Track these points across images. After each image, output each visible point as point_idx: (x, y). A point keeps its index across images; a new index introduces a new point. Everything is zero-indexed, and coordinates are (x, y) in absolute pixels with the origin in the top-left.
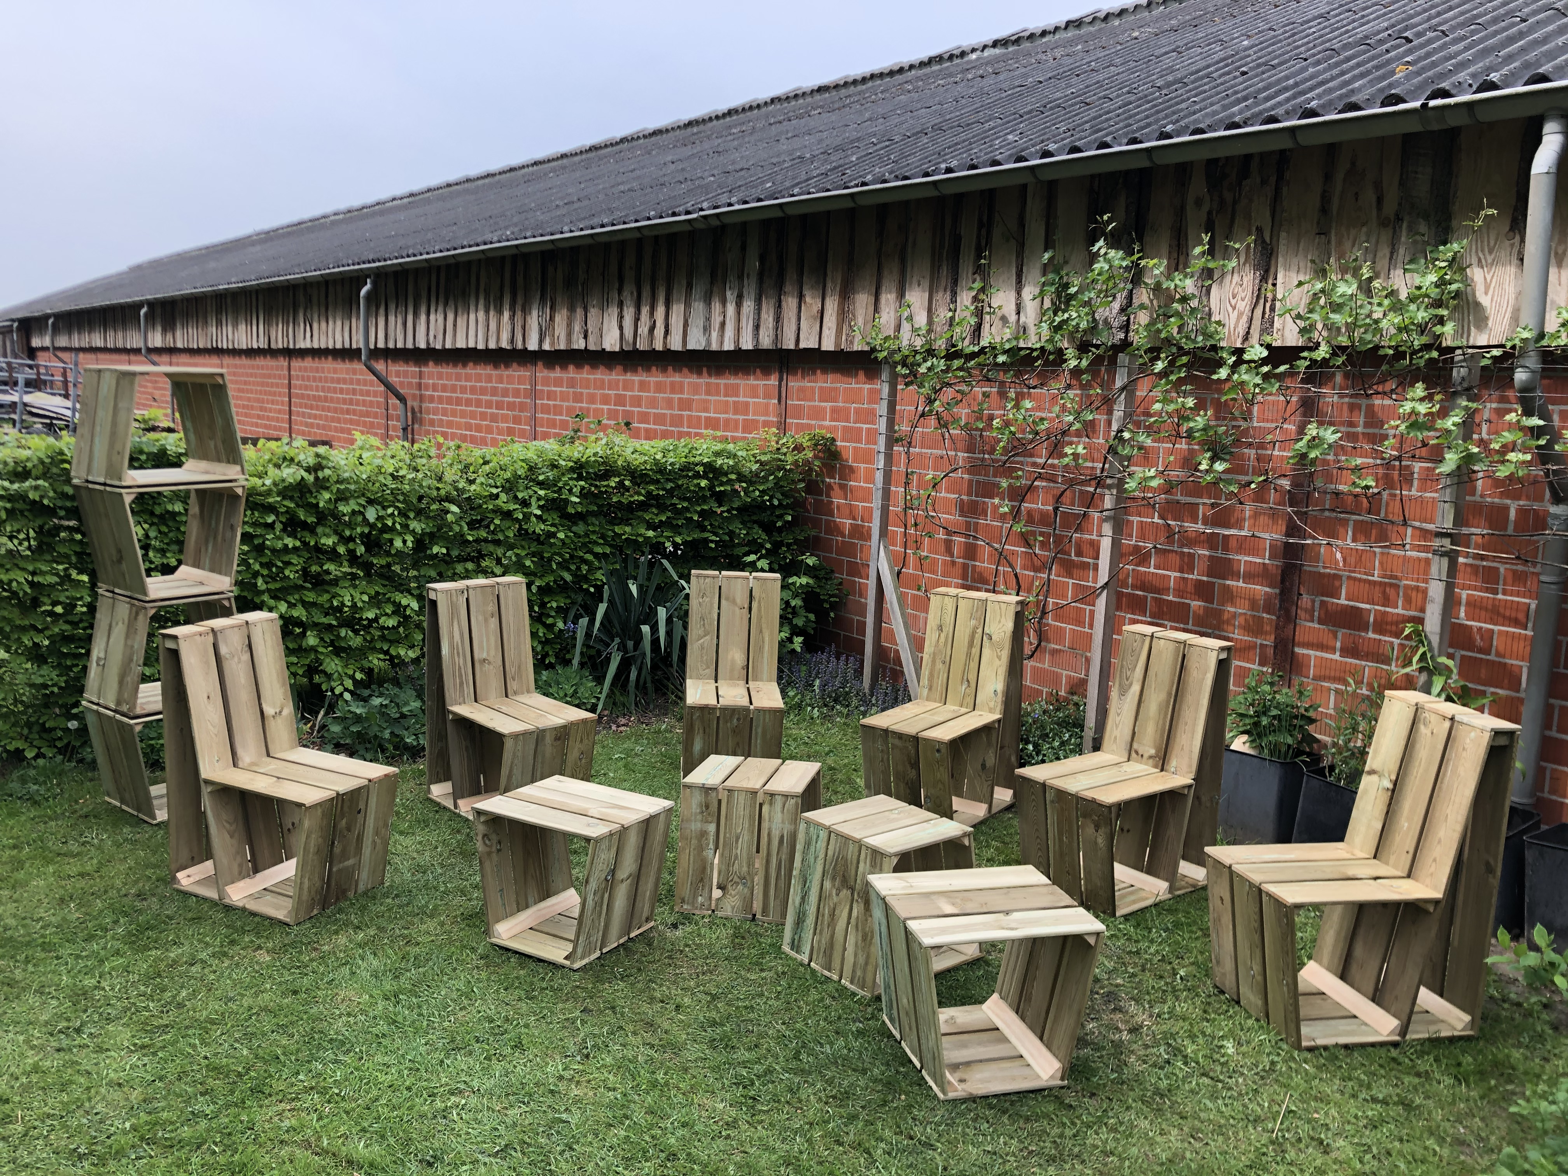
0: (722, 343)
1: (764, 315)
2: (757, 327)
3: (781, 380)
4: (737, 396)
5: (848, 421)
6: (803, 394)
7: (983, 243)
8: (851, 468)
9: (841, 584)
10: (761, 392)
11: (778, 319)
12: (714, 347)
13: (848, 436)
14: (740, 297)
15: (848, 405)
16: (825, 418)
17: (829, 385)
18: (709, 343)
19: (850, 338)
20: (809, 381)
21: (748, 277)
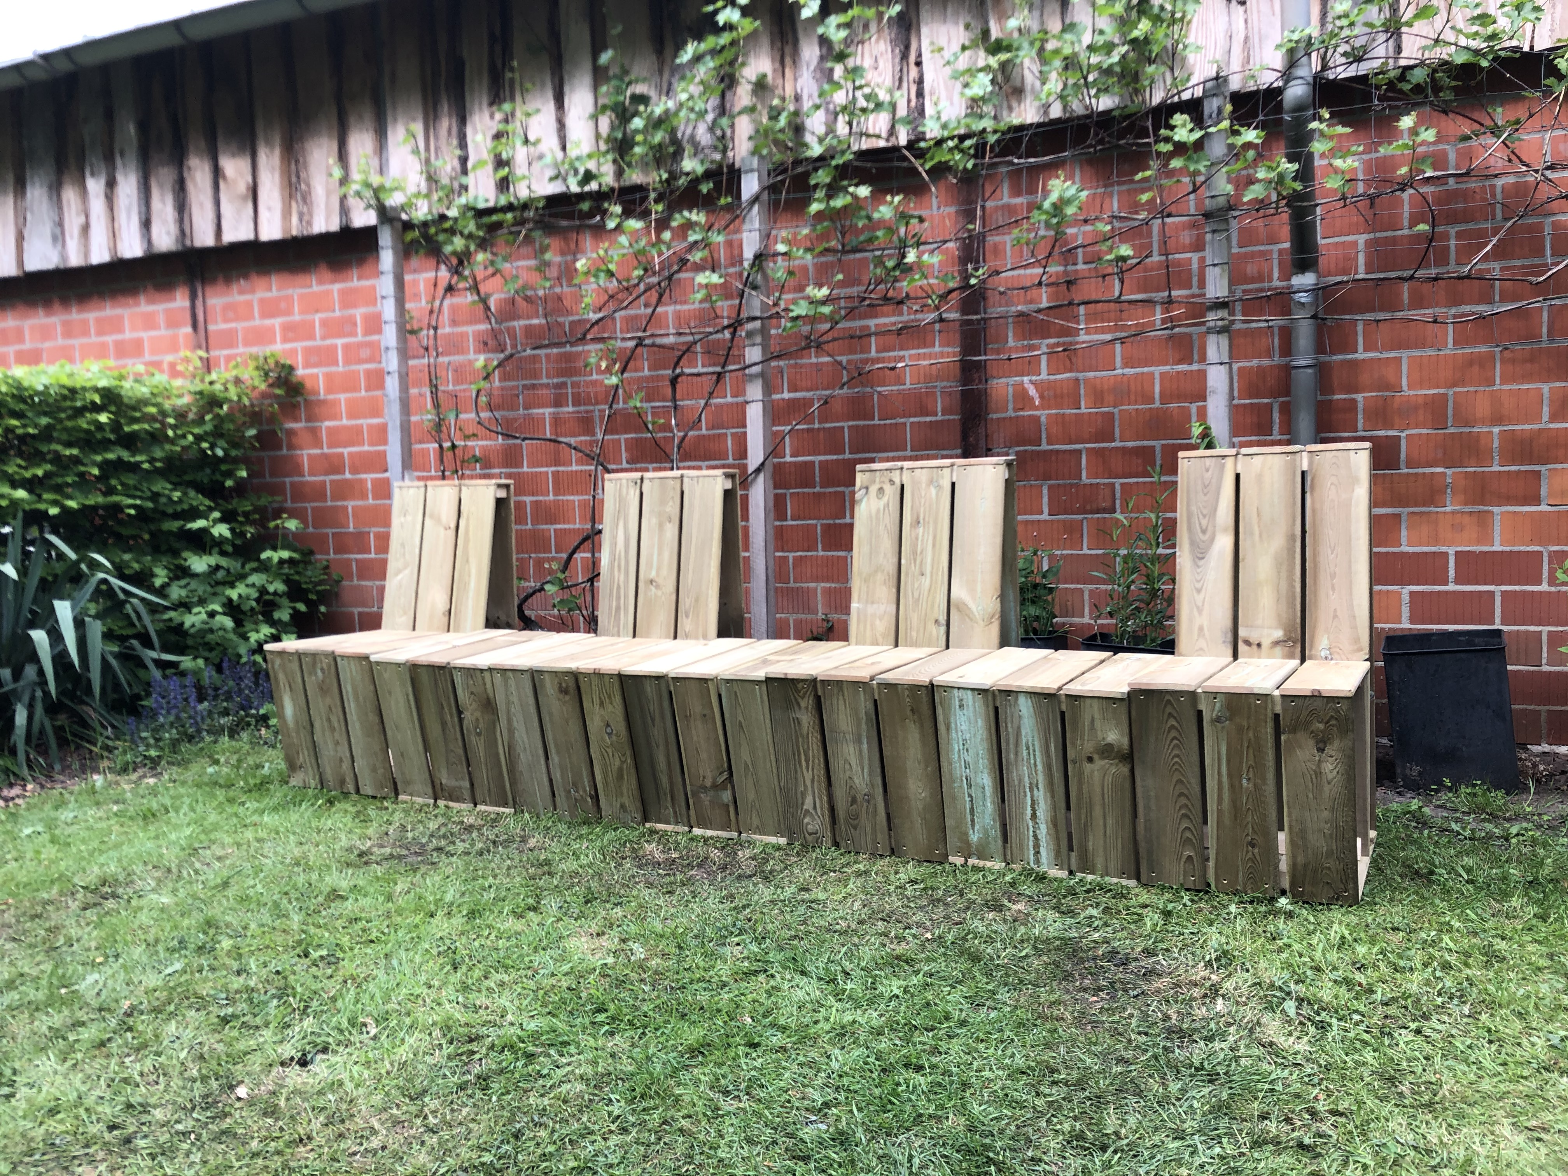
0: (87, 254)
1: (156, 204)
2: (146, 224)
3: (193, 298)
4: (121, 330)
5: (312, 337)
6: (233, 312)
7: (499, 63)
8: (324, 402)
9: (327, 567)
10: (161, 320)
11: (182, 207)
12: (75, 260)
13: (314, 359)
14: (111, 184)
15: (308, 317)
16: (273, 341)
17: (274, 293)
18: (64, 257)
19: (306, 218)
20: (241, 292)
21: (122, 154)
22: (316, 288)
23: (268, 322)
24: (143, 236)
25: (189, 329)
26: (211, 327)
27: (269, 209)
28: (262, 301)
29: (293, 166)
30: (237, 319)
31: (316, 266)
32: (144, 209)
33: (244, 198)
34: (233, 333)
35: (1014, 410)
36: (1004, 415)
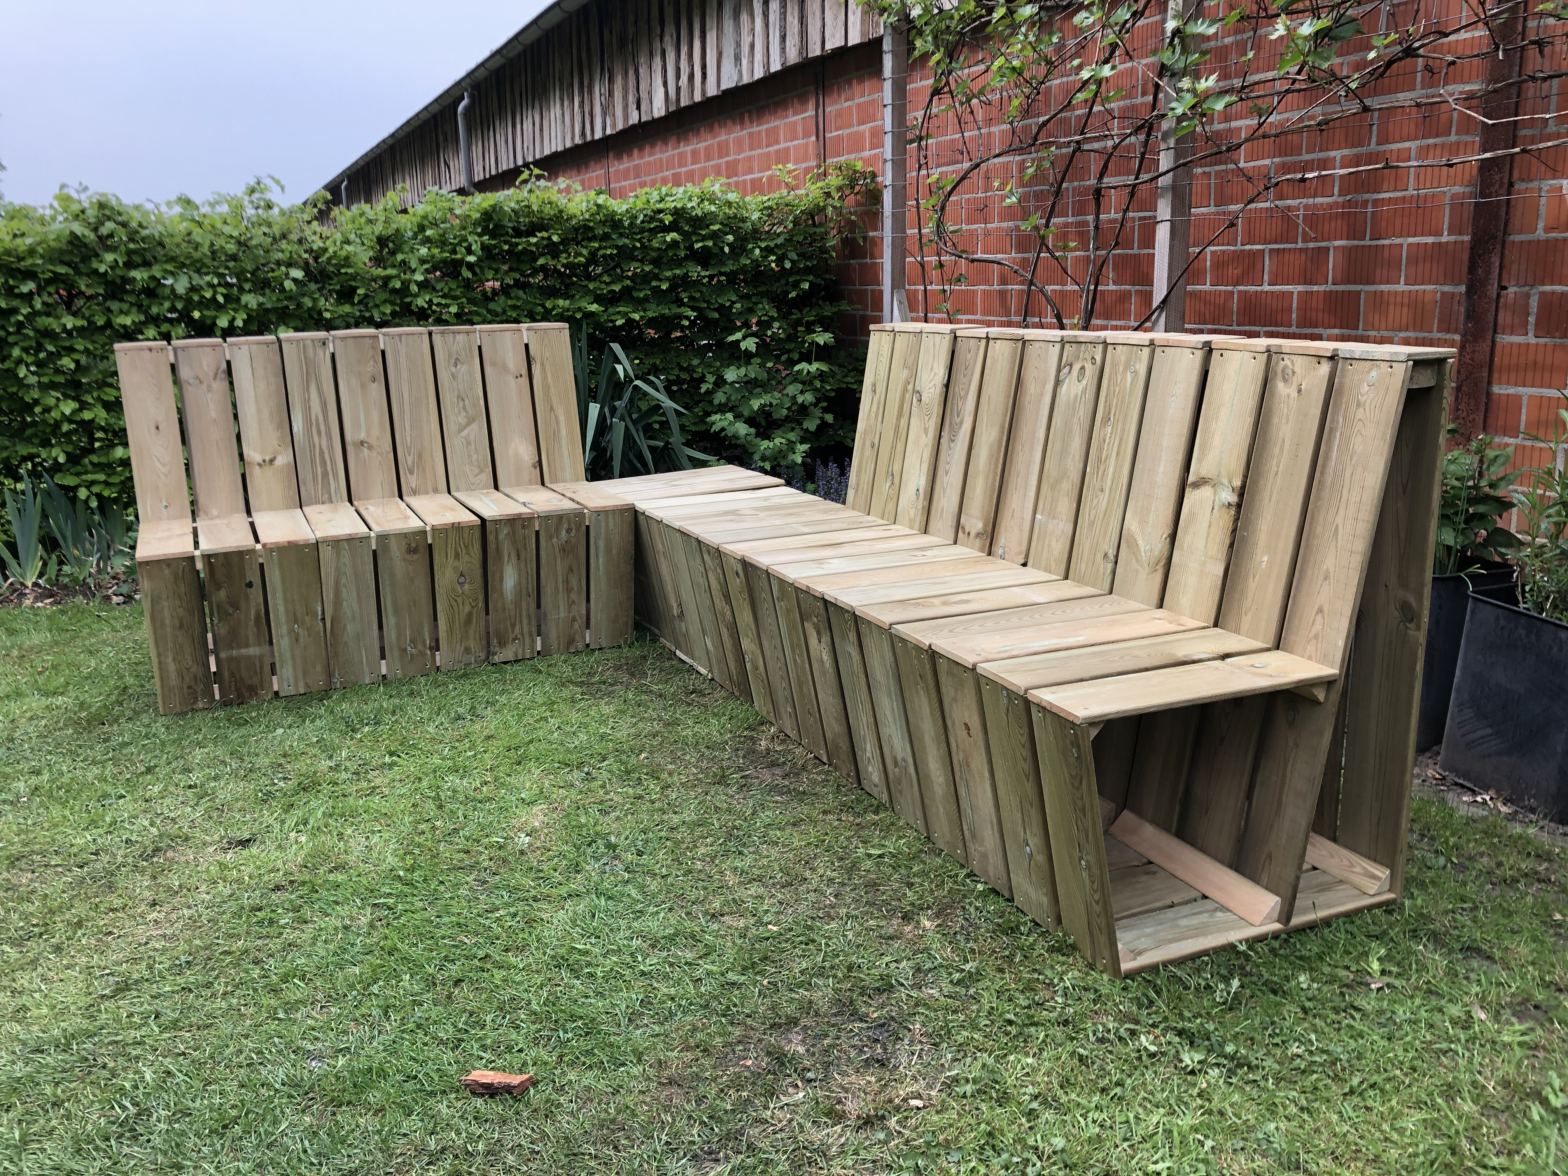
0: (752, 70)
1: (789, 18)
2: (783, 38)
3: (817, 107)
4: (779, 140)
6: (841, 119)
10: (800, 130)
12: (745, 79)
18: (741, 75)
20: (846, 99)
23: (861, 128)
24: (781, 50)
25: (814, 138)
26: (828, 135)
28: (858, 107)
30: (843, 126)
32: (782, 24)
34: (840, 140)
35: (1547, 230)
36: (1530, 237)
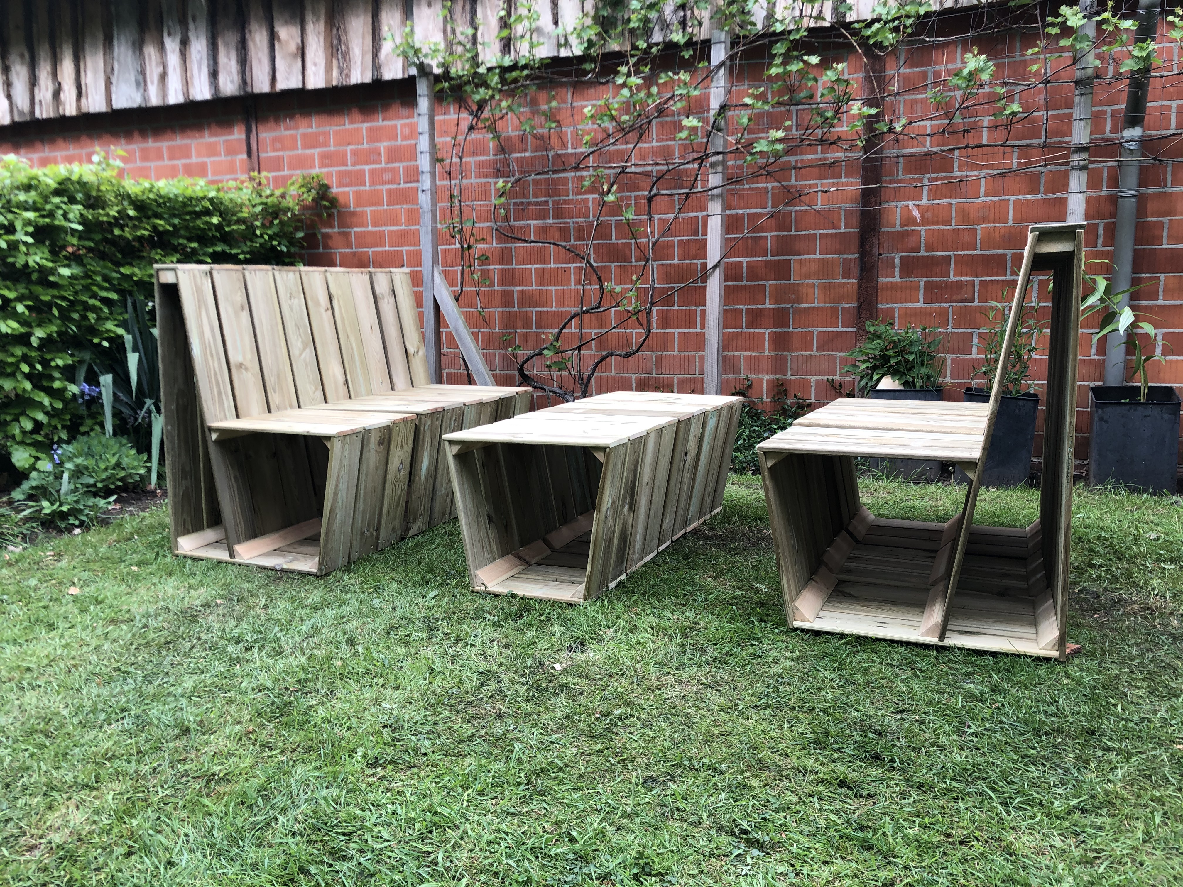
0: (164, 95)
1: (222, 59)
2: (214, 74)
3: (248, 132)
4: (189, 156)
5: (345, 164)
6: (280, 143)
8: (354, 213)
10: (222, 149)
11: (244, 61)
12: (154, 101)
13: (346, 180)
14: (185, 43)
15: (342, 148)
16: (313, 166)
17: (314, 129)
18: (145, 99)
19: (345, 72)
20: (286, 129)
21: (194, 19)
22: (348, 126)
23: (308, 151)
24: (211, 83)
25: (245, 156)
26: (261, 155)
27: (315, 64)
28: (304, 136)
29: (335, 31)
30: (283, 149)
31: (349, 110)
32: (211, 63)
33: (295, 56)
34: (280, 159)
35: (901, 226)
36: (893, 229)
